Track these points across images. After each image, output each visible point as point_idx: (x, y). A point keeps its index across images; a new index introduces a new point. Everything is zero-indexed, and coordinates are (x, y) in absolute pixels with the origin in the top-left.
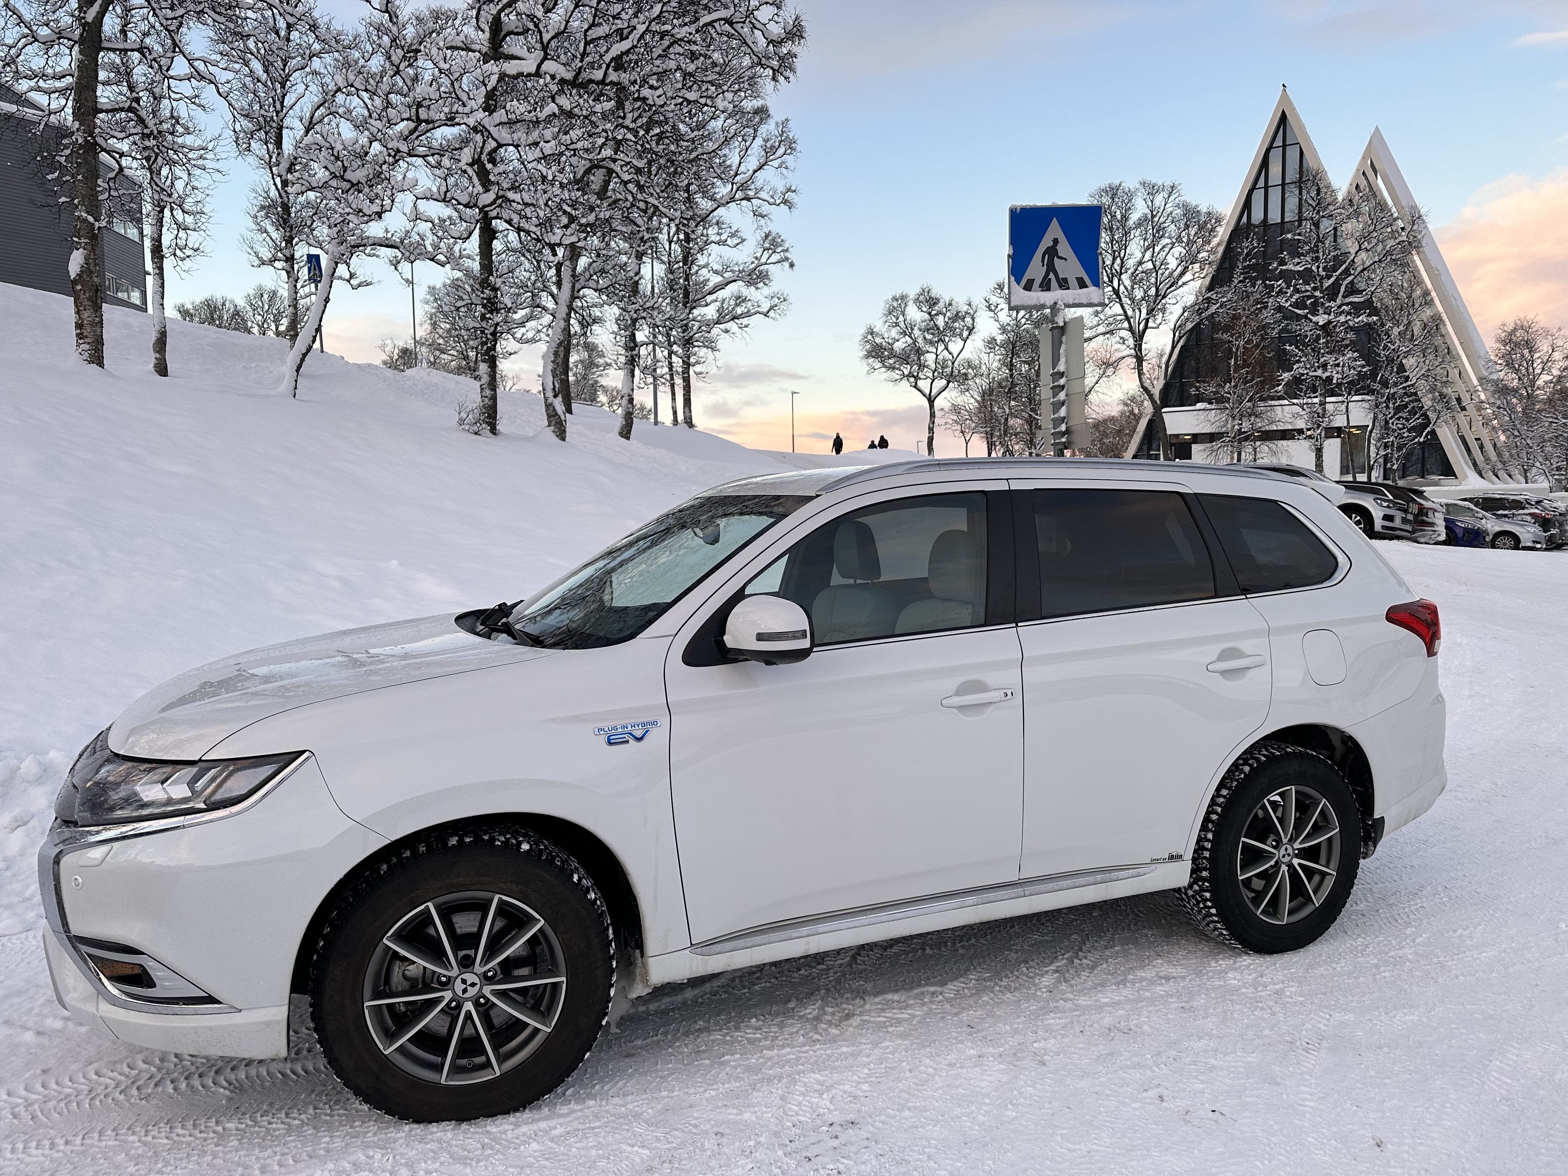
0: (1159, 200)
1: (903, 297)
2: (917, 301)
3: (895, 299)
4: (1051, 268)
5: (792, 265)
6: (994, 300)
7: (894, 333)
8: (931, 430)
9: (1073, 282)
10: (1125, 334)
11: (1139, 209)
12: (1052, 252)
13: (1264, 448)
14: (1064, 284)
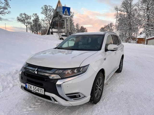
0: (51, 7)
1: (22, 14)
2: (24, 14)
3: (21, 14)
4: (66, 13)
5: (10, 8)
6: (33, 15)
7: (21, 18)
8: (27, 29)
9: (68, 15)
10: (48, 21)
11: (49, 8)
12: (66, 11)
13: (61, 33)
14: (67, 15)
